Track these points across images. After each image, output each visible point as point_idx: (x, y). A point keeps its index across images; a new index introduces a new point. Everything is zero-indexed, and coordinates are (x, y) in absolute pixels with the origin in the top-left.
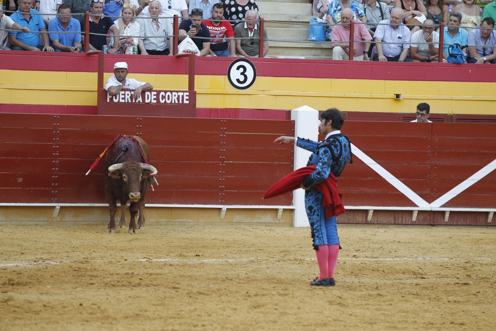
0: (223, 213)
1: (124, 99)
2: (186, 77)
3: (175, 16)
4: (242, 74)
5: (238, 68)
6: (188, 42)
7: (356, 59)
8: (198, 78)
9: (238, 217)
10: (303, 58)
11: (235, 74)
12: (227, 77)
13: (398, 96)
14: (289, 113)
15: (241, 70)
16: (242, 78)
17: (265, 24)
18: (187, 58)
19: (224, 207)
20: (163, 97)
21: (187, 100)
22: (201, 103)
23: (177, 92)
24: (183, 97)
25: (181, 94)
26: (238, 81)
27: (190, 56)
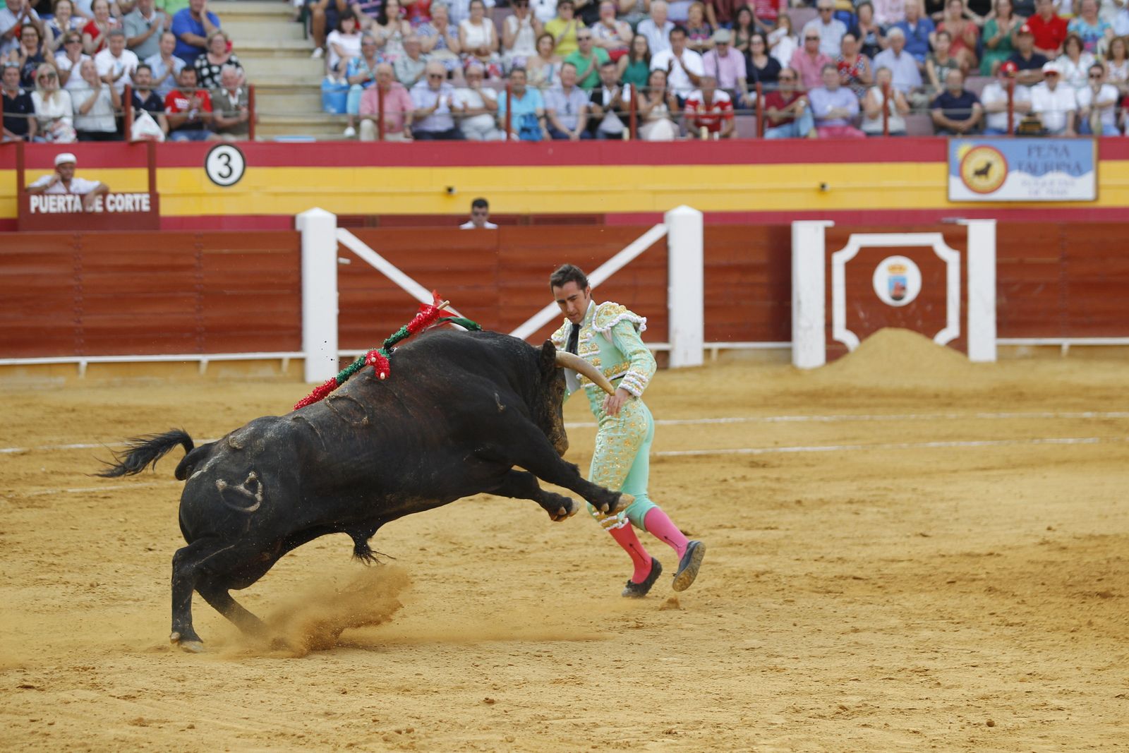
0: (203, 367)
1: (55, 206)
2: (143, 173)
3: (126, 85)
4: (227, 164)
5: (220, 157)
6: (146, 121)
7: (390, 138)
8: (161, 173)
9: (224, 372)
10: (311, 139)
11: (215, 164)
12: (203, 170)
13: (450, 190)
14: (291, 220)
15: (225, 159)
16: (225, 171)
17: (256, 91)
18: (145, 146)
19: (204, 358)
20: (112, 203)
21: (147, 205)
22: (168, 209)
23: (132, 193)
24: (140, 202)
25: (137, 197)
26: (220, 175)
27: (150, 142)
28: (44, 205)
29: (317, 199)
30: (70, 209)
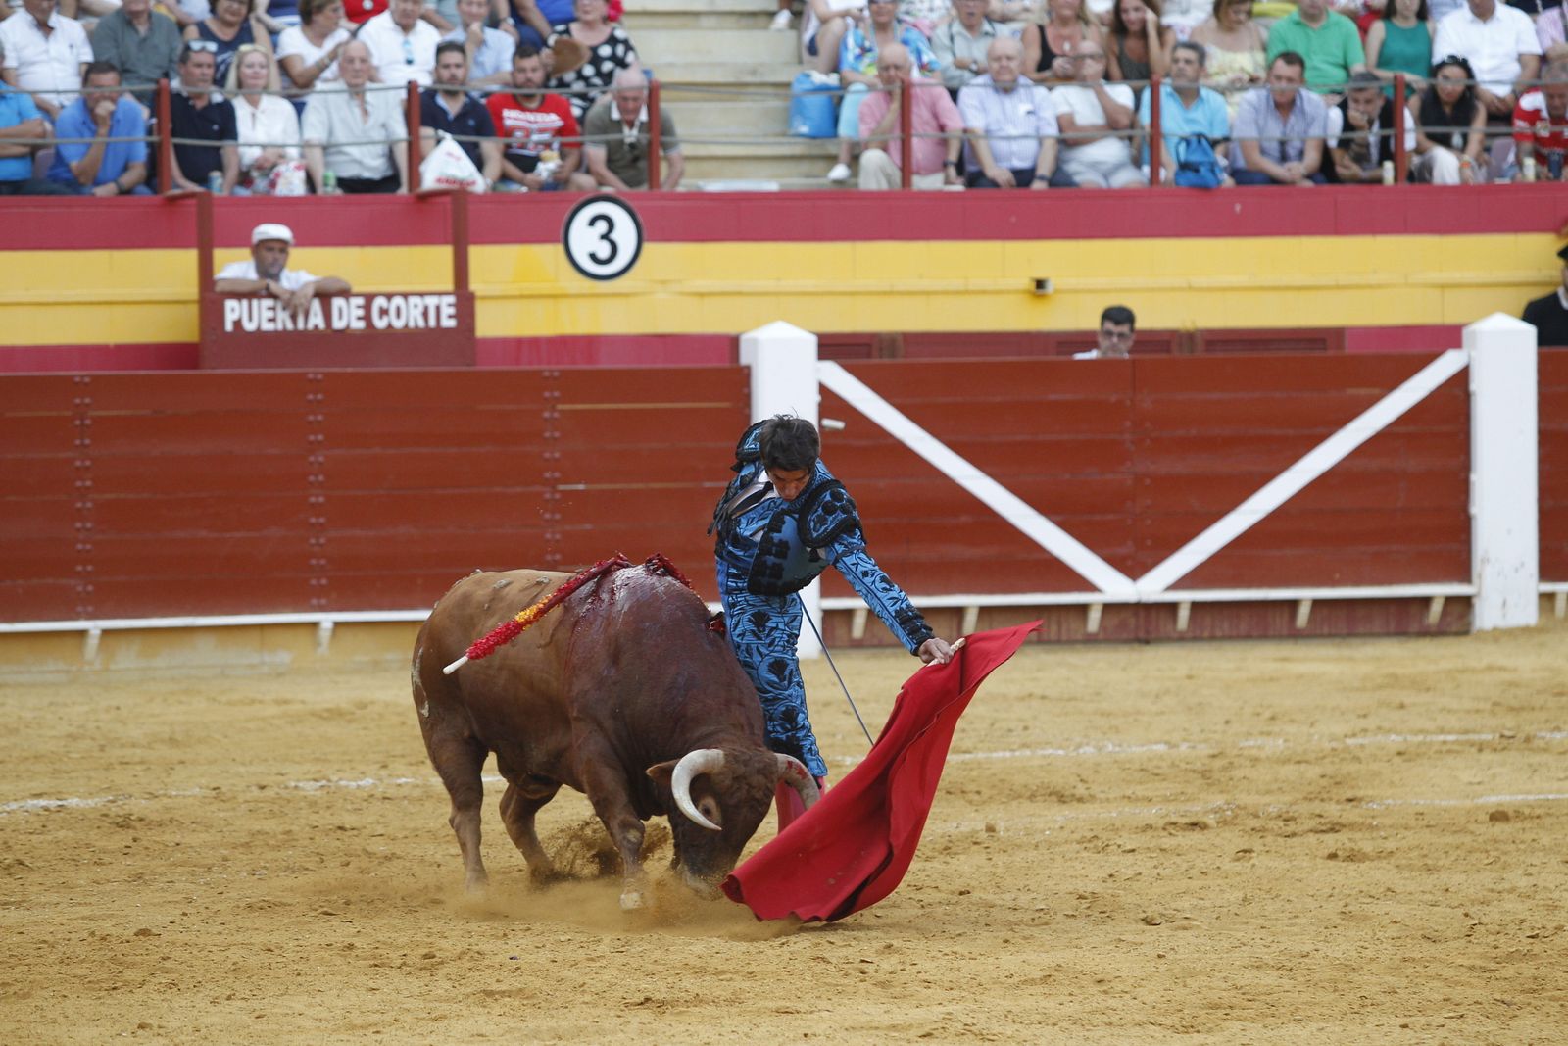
1: (273, 319)
2: (444, 254)
3: (409, 83)
4: (605, 237)
5: (592, 223)
6: (450, 154)
7: (923, 183)
8: (477, 254)
10: (772, 186)
11: (585, 238)
12: (560, 248)
13: (1040, 284)
14: (733, 343)
15: (602, 226)
16: (604, 251)
17: (663, 94)
18: (447, 199)
20: (384, 312)
21: (450, 316)
22: (491, 324)
23: (422, 295)
24: (438, 309)
25: (432, 301)
26: (593, 257)
27: (455, 194)
28: (250, 318)
29: (780, 302)
30: (301, 326)
